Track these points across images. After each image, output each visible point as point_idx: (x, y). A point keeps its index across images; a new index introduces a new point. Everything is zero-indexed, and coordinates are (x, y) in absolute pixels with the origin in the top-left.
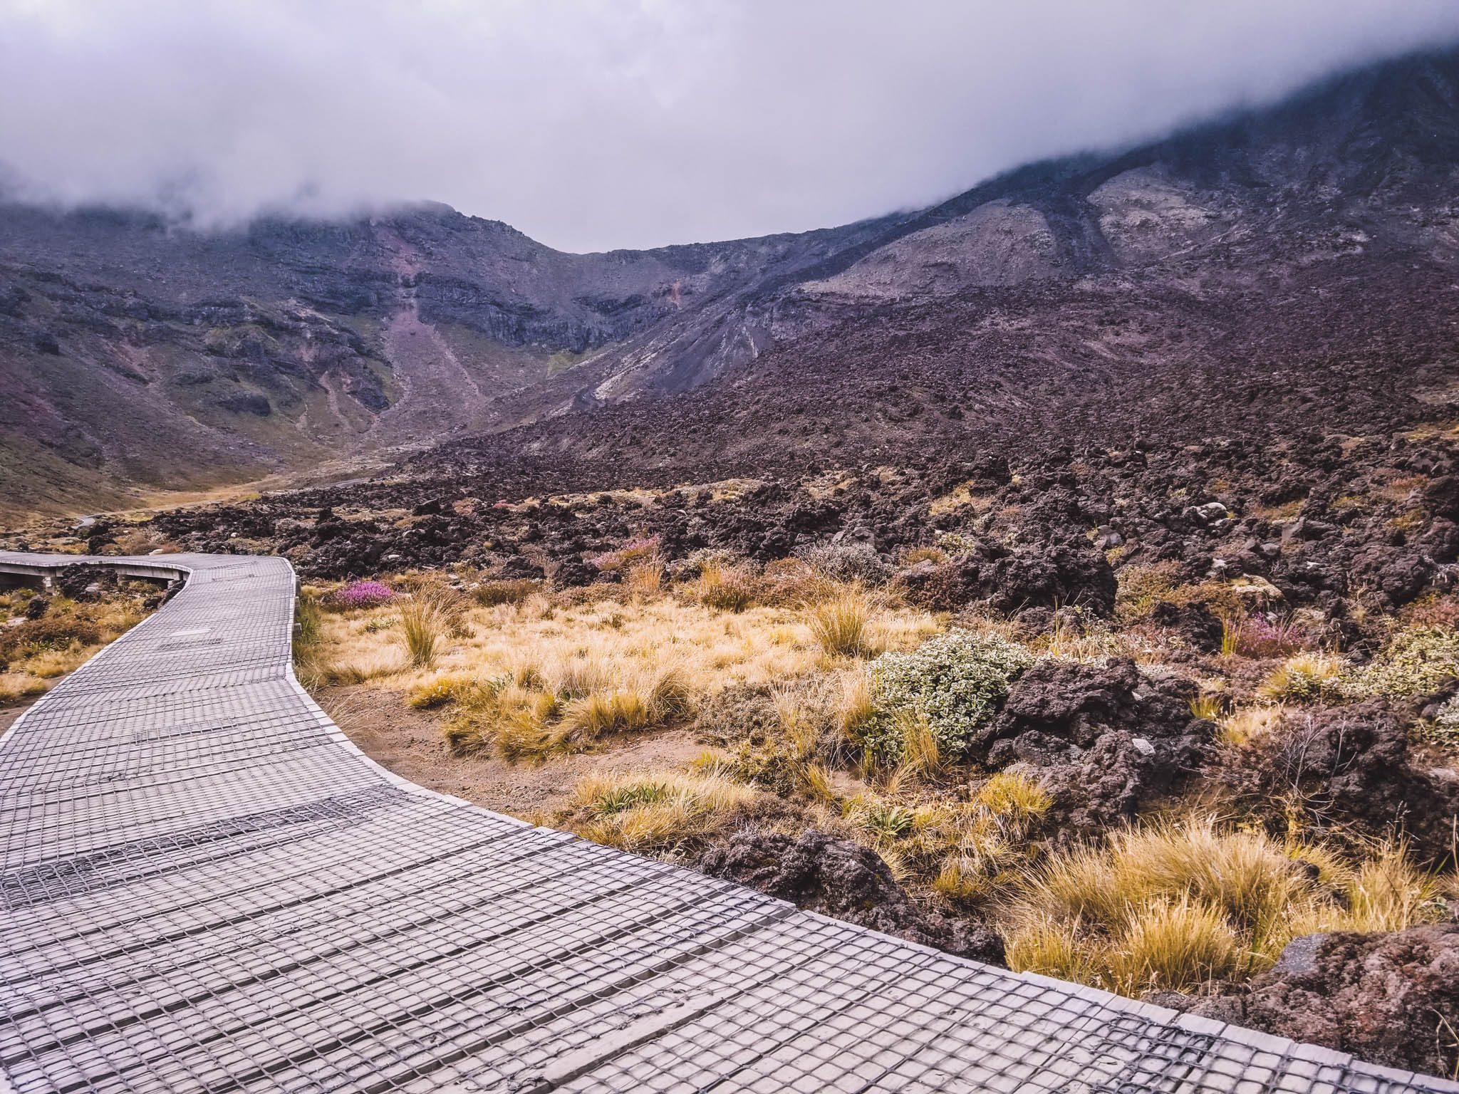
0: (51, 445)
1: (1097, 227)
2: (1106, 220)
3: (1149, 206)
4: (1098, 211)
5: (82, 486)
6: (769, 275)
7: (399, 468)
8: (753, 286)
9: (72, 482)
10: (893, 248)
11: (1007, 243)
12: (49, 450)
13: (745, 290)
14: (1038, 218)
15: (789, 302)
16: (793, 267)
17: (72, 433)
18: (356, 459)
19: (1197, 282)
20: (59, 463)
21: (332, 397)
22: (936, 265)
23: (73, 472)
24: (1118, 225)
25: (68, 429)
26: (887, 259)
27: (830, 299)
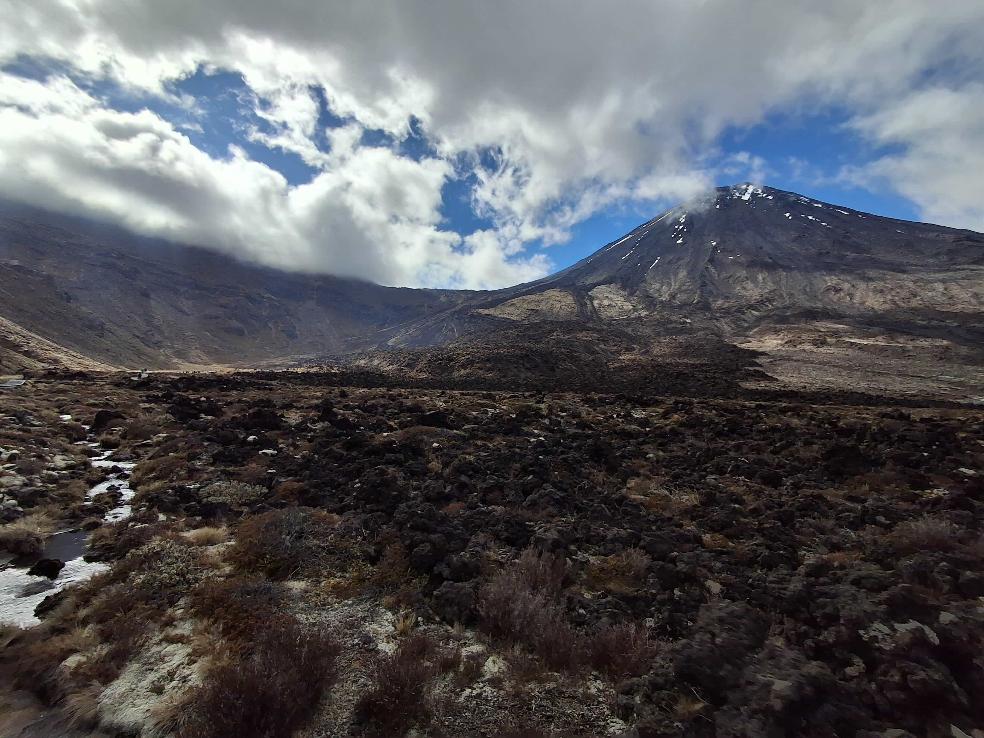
0: (138, 337)
1: (592, 304)
2: (596, 302)
3: (611, 299)
4: (592, 299)
5: (150, 357)
6: (464, 304)
7: (300, 365)
8: (458, 308)
9: (144, 354)
10: (515, 301)
11: (559, 305)
12: (137, 339)
13: (454, 309)
14: (570, 298)
15: (473, 316)
16: (474, 303)
17: (150, 333)
18: (281, 359)
19: (630, 329)
20: (141, 346)
21: (273, 331)
22: (532, 310)
23: (148, 350)
24: (600, 304)
25: (148, 331)
26: (512, 305)
27: (490, 317)
